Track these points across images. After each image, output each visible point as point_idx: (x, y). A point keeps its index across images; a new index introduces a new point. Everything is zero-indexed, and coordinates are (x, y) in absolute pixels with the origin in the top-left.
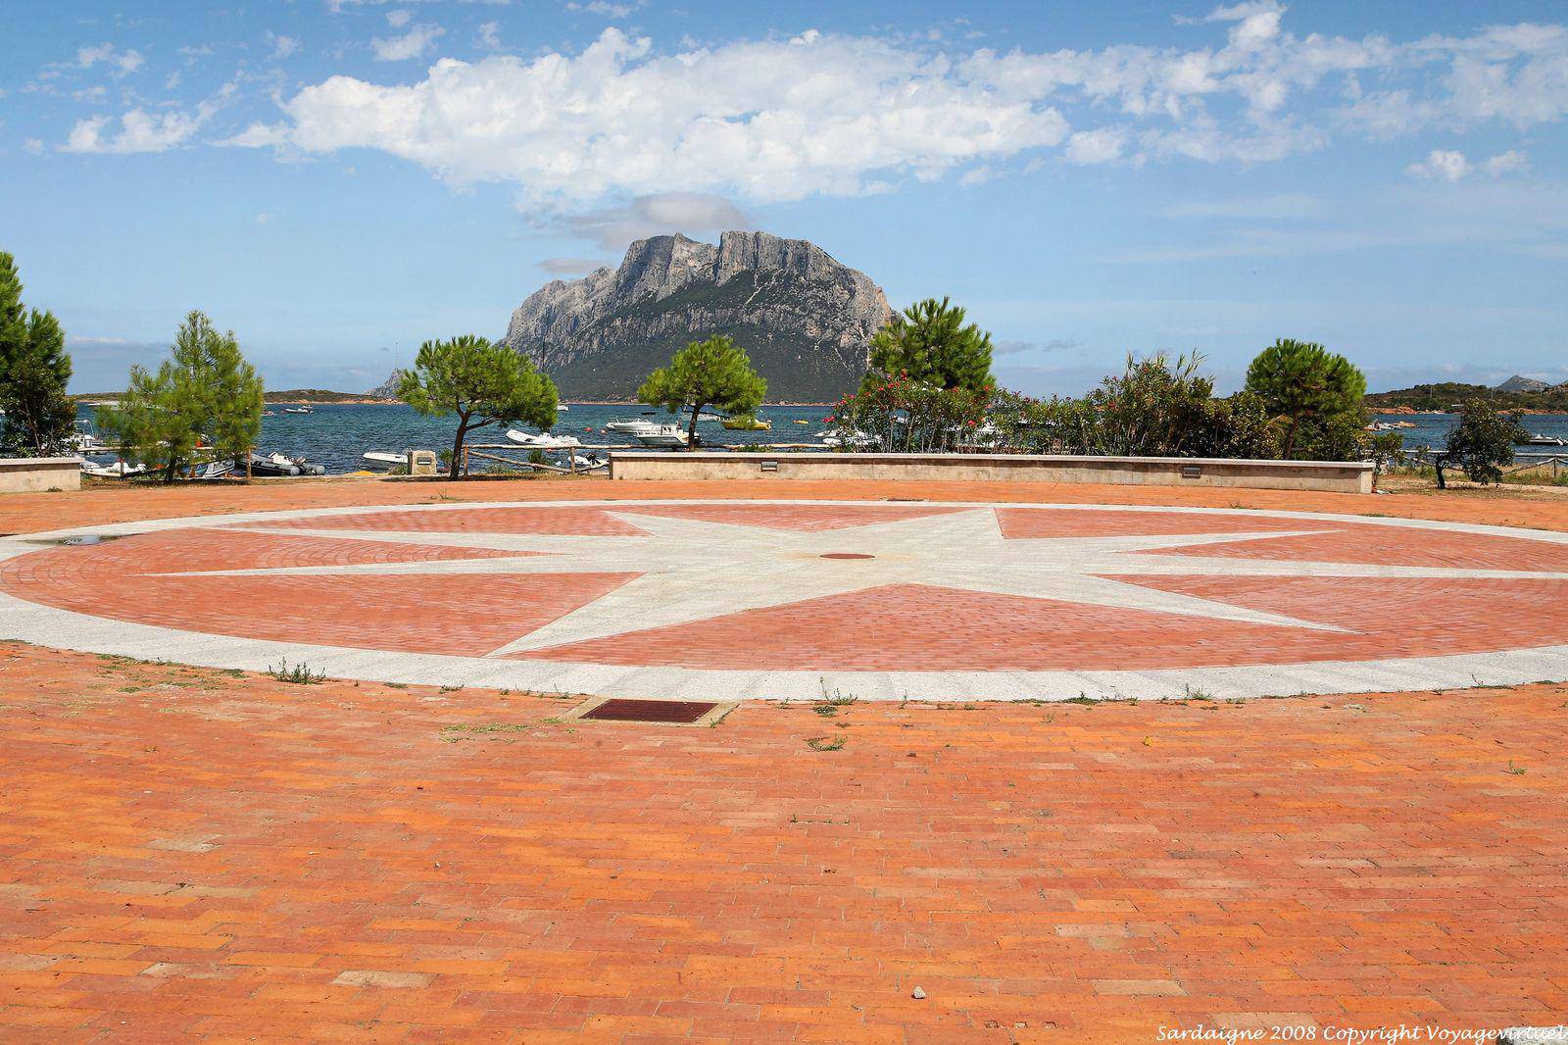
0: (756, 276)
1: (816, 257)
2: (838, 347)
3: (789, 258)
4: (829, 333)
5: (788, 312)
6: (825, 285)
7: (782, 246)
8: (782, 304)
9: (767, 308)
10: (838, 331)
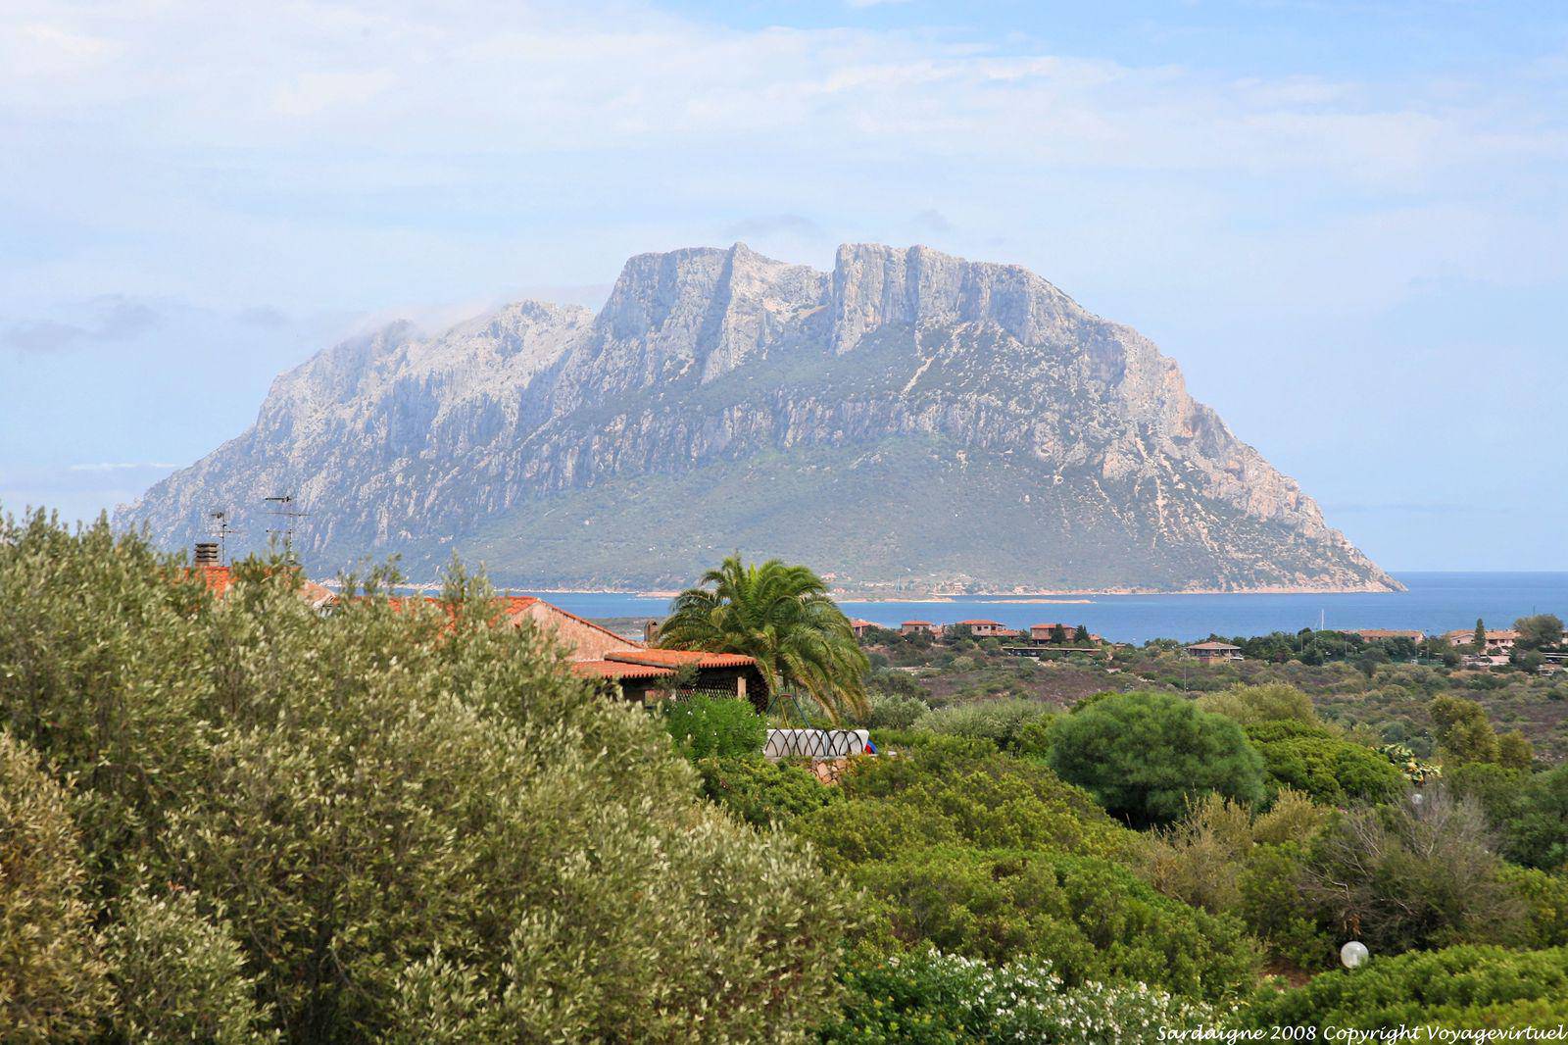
0: (918, 336)
1: (1041, 299)
2: (1099, 477)
3: (985, 300)
4: (1079, 450)
5: (996, 410)
6: (1064, 356)
7: (969, 276)
8: (982, 391)
9: (951, 402)
10: (1098, 446)
